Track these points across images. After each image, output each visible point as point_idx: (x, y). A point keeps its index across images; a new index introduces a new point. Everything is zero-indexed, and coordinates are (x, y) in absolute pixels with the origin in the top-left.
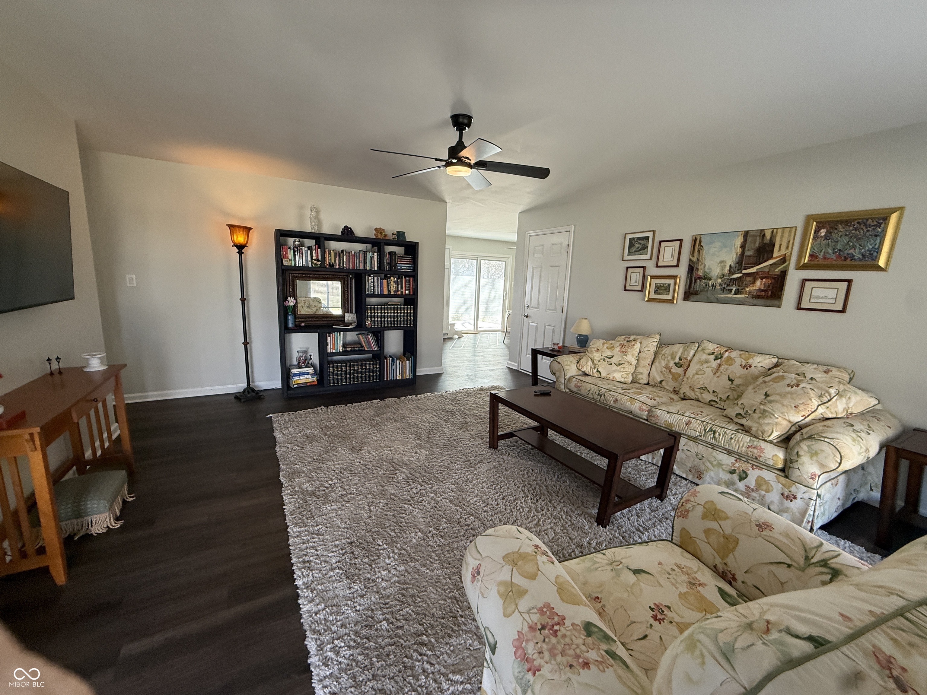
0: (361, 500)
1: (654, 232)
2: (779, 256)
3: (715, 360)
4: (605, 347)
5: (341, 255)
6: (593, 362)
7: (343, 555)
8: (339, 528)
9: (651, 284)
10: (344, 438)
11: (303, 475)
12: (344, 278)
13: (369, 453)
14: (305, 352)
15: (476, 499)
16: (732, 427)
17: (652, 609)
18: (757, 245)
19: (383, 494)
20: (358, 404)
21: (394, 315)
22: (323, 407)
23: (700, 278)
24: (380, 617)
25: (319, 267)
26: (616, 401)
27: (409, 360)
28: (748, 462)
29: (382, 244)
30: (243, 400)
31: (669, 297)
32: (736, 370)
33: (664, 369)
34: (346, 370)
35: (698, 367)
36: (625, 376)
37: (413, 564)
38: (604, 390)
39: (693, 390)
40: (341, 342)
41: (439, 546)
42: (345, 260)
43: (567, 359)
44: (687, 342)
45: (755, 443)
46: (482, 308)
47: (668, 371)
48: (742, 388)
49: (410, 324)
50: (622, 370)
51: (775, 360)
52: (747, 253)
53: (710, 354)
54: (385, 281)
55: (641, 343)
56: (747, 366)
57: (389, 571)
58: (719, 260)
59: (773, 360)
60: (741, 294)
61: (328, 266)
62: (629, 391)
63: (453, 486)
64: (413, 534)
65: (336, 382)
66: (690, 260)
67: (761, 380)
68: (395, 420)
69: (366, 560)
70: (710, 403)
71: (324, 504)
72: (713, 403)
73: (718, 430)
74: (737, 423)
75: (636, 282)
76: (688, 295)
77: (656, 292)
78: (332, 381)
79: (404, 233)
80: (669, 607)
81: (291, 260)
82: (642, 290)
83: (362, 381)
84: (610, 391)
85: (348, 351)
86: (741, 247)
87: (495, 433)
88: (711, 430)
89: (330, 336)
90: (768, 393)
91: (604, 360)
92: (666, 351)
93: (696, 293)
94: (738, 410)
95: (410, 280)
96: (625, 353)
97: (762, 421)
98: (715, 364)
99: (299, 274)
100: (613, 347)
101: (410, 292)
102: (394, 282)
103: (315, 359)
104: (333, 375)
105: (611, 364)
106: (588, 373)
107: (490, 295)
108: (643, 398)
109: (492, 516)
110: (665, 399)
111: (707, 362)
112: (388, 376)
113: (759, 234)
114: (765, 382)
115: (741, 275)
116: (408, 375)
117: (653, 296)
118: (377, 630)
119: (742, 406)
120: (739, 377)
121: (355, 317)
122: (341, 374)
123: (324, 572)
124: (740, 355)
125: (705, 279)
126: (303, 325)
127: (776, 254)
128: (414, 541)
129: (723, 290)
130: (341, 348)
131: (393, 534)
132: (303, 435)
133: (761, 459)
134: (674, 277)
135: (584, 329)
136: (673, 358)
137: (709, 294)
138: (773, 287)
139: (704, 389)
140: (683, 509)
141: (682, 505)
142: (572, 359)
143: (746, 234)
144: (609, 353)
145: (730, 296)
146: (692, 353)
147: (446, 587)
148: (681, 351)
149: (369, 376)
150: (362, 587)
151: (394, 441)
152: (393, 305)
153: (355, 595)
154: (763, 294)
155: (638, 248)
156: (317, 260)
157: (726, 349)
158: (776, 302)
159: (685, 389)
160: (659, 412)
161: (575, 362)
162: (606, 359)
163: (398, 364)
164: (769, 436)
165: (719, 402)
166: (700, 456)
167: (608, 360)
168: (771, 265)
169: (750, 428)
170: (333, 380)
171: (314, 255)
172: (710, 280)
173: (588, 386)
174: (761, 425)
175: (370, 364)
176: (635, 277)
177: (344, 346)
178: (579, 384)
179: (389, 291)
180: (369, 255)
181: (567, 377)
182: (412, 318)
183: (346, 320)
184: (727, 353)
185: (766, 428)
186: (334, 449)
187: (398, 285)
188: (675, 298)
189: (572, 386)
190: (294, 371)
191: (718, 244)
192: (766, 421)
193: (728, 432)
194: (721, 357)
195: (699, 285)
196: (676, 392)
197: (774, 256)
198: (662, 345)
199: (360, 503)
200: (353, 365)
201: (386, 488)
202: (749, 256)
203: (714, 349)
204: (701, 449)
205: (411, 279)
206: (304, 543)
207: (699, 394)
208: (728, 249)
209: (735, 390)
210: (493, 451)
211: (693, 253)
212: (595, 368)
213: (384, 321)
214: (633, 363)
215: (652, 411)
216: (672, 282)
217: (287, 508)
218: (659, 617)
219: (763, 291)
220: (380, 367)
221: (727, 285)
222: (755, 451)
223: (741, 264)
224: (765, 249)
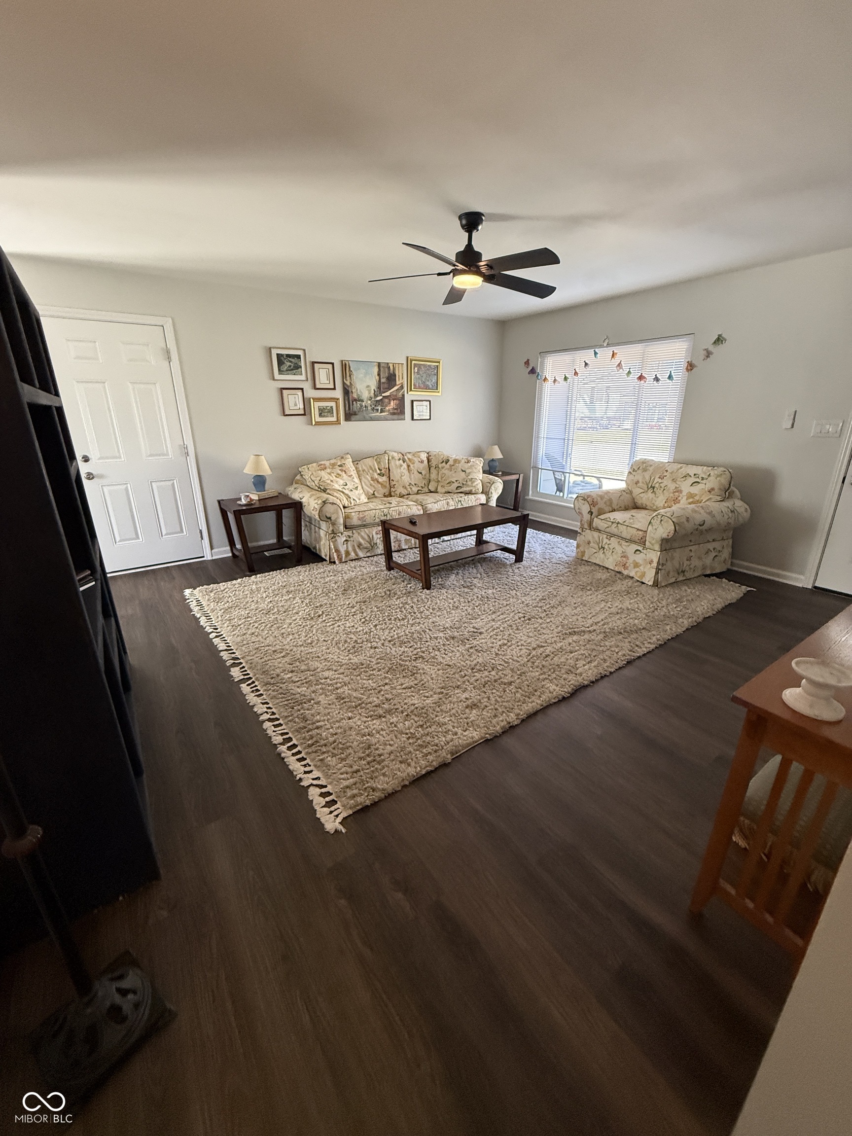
1: (304, 350)
2: (399, 384)
3: (404, 463)
9: (315, 407)
18: (387, 374)
23: (356, 400)
31: (334, 419)
32: (418, 466)
35: (396, 470)
51: (425, 454)
53: (398, 460)
56: (422, 461)
58: (365, 384)
60: (384, 412)
66: (343, 383)
72: (420, 492)
74: (459, 493)
75: (296, 405)
77: (320, 415)
82: (306, 414)
86: (378, 375)
93: (355, 414)
98: (405, 465)
111: (401, 465)
113: (386, 366)
115: (381, 397)
117: (319, 419)
120: (424, 469)
124: (412, 455)
125: (359, 401)
127: (397, 382)
129: (373, 410)
134: (334, 400)
135: (262, 468)
136: (373, 470)
137: (364, 413)
138: (399, 406)
143: (379, 365)
145: (378, 414)
146: (386, 463)
148: (376, 463)
154: (396, 411)
155: (290, 366)
157: (401, 454)
158: (403, 417)
164: (480, 490)
168: (396, 390)
172: (363, 402)
176: (294, 400)
184: (405, 456)
188: (340, 419)
191: (362, 371)
194: (405, 460)
195: (357, 406)
197: (397, 384)
198: (356, 462)
202: (384, 383)
203: (397, 456)
207: (409, 489)
208: (370, 376)
211: (342, 376)
216: (332, 404)
219: (395, 409)
221: (375, 406)
223: (380, 389)
224: (391, 379)
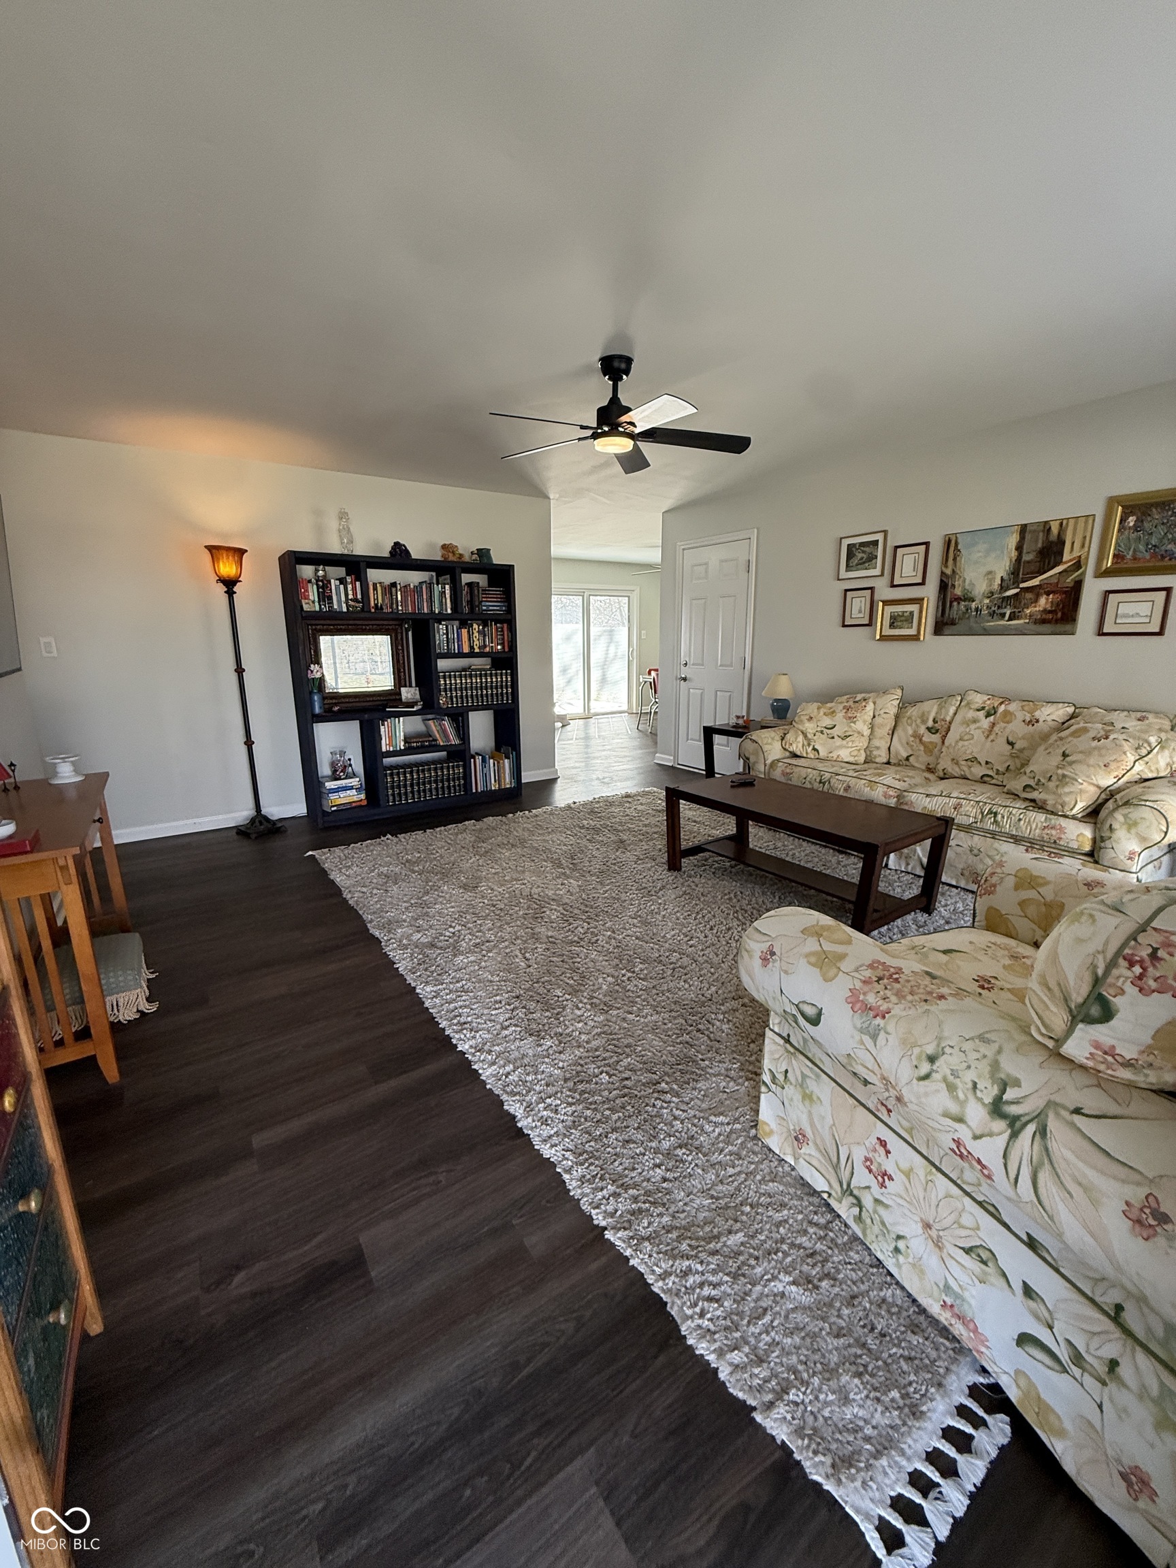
0: (506, 947)
1: (885, 532)
2: (1071, 560)
3: (986, 717)
4: (822, 713)
5: (394, 590)
6: (805, 736)
7: (513, 1010)
8: (491, 981)
9: (883, 614)
10: (445, 875)
11: (406, 924)
12: (396, 631)
13: (492, 889)
14: (342, 753)
15: (673, 933)
16: (1019, 804)
17: (977, 981)
18: (1040, 545)
19: (535, 937)
20: (443, 828)
21: (481, 687)
22: (389, 836)
23: (958, 599)
24: (596, 1071)
25: (358, 612)
26: (847, 789)
27: (509, 758)
28: (1044, 850)
29: (458, 571)
30: (253, 836)
31: (913, 632)
32: (1017, 728)
33: (912, 739)
34: (412, 779)
35: (962, 729)
36: (855, 753)
37: (615, 1012)
38: (827, 776)
39: (957, 763)
40: (402, 734)
41: (641, 990)
42: (399, 598)
43: (767, 735)
44: (942, 697)
45: (1053, 822)
46: (595, 675)
47: (918, 740)
48: (1026, 753)
49: (507, 700)
50: (850, 744)
51: (1071, 710)
52: (1026, 558)
53: (978, 710)
54: (464, 631)
55: (874, 703)
56: (1033, 722)
57: (586, 1024)
58: (984, 570)
59: (1068, 709)
60: (1018, 618)
61: (373, 610)
62: (865, 773)
63: (635, 921)
64: (600, 980)
65: (397, 799)
66: (942, 573)
67: (1054, 737)
68: (513, 845)
69: (547, 1014)
70: (983, 780)
71: (455, 956)
72: (986, 779)
73: (1001, 810)
74: (1026, 799)
75: (860, 612)
76: (940, 628)
77: (892, 626)
78: (391, 798)
79: (488, 550)
80: (996, 978)
81: (313, 602)
82: (870, 624)
83: (437, 795)
84: (837, 774)
85: (413, 748)
86: (1017, 549)
87: (678, 849)
88: (990, 812)
89: (383, 725)
90: (1067, 752)
91: (822, 732)
92: (913, 712)
93: (953, 623)
94: (1025, 780)
95: (502, 628)
96: (852, 719)
97: (1060, 791)
98: (985, 723)
99: (323, 625)
100: (833, 712)
101: (503, 647)
102: (478, 632)
103: (358, 765)
104: (393, 788)
105: (833, 738)
106: (799, 753)
107: (607, 654)
108: (888, 780)
109: (702, 950)
110: (918, 780)
111: (975, 721)
112: (478, 786)
113: (1042, 528)
114: (1061, 739)
115: (1017, 590)
116: (508, 782)
117: (888, 632)
118: (596, 1083)
119: (1032, 775)
120: (1023, 738)
121: (418, 692)
122: (405, 786)
123: (495, 1032)
124: (1022, 707)
125: (965, 601)
126: (336, 709)
127: (1066, 557)
128: (604, 987)
129: (992, 614)
130: (402, 743)
131: (572, 982)
132: (379, 875)
133: (1062, 843)
134: (919, 601)
135: (783, 690)
136: (924, 722)
137: (972, 622)
138: (1063, 607)
139: (974, 760)
140: (988, 884)
141: (986, 881)
142: (773, 734)
143: (1023, 529)
144: (827, 722)
145: (1002, 623)
146: (952, 710)
147: (670, 1033)
148: (935, 709)
149: (449, 787)
150: (557, 1042)
151: (523, 872)
152: (479, 670)
153: (551, 1052)
154: (1050, 616)
155: (862, 558)
156: (355, 600)
157: (1001, 700)
158: (1068, 627)
159: (945, 764)
160: (913, 797)
161: (778, 738)
162: (825, 730)
163: (492, 765)
164: (1072, 809)
165: (996, 777)
166: (976, 852)
167: (829, 731)
168: (1060, 573)
169: (1045, 802)
170: (393, 795)
171: (350, 592)
172: (973, 601)
173: (803, 772)
174: (1060, 795)
175: (448, 768)
176: (859, 606)
177: (406, 740)
178: (788, 771)
179: (472, 647)
180: (437, 589)
181: (768, 762)
182: (510, 690)
183: (403, 698)
184: (1003, 706)
185: (1067, 799)
186: (436, 888)
187: (484, 636)
188: (922, 632)
189: (777, 774)
190: (330, 785)
191: (982, 547)
192: (1067, 790)
193: (1014, 811)
194: (995, 713)
195: (957, 609)
196: (930, 770)
197: (1064, 560)
198: (904, 704)
199: (507, 951)
200: (423, 771)
201: (537, 930)
202: (1028, 562)
203: (984, 702)
204: (977, 841)
205: (505, 625)
206: (450, 1003)
207: (965, 769)
208: (998, 552)
209: (1018, 757)
210: (675, 873)
211: (945, 562)
212: (809, 745)
213: (467, 696)
214: (865, 734)
215: (904, 797)
216: (914, 608)
217: (402, 967)
218: (986, 986)
219: (1050, 612)
220: (465, 772)
221: (999, 607)
222: (1054, 832)
223: (1018, 572)
224: (1051, 551)
